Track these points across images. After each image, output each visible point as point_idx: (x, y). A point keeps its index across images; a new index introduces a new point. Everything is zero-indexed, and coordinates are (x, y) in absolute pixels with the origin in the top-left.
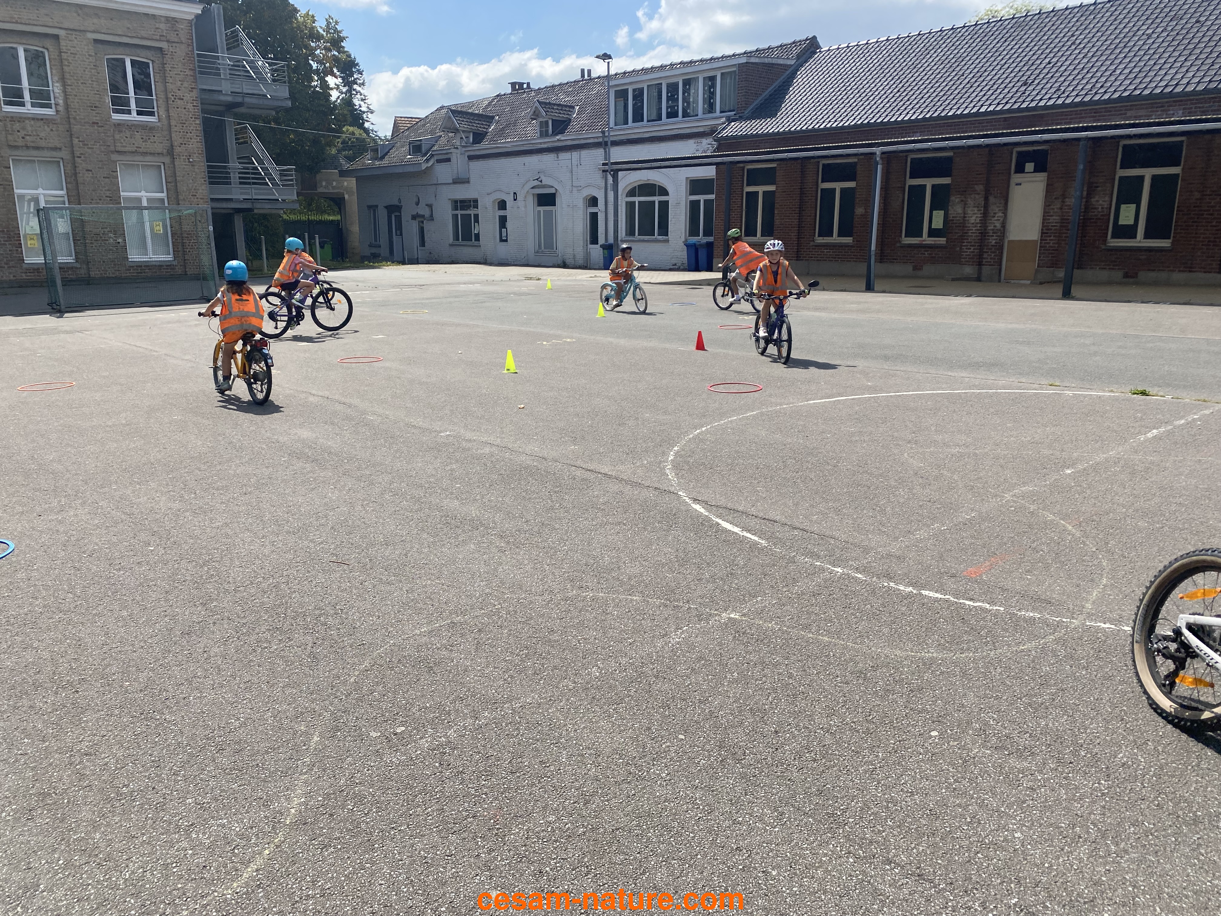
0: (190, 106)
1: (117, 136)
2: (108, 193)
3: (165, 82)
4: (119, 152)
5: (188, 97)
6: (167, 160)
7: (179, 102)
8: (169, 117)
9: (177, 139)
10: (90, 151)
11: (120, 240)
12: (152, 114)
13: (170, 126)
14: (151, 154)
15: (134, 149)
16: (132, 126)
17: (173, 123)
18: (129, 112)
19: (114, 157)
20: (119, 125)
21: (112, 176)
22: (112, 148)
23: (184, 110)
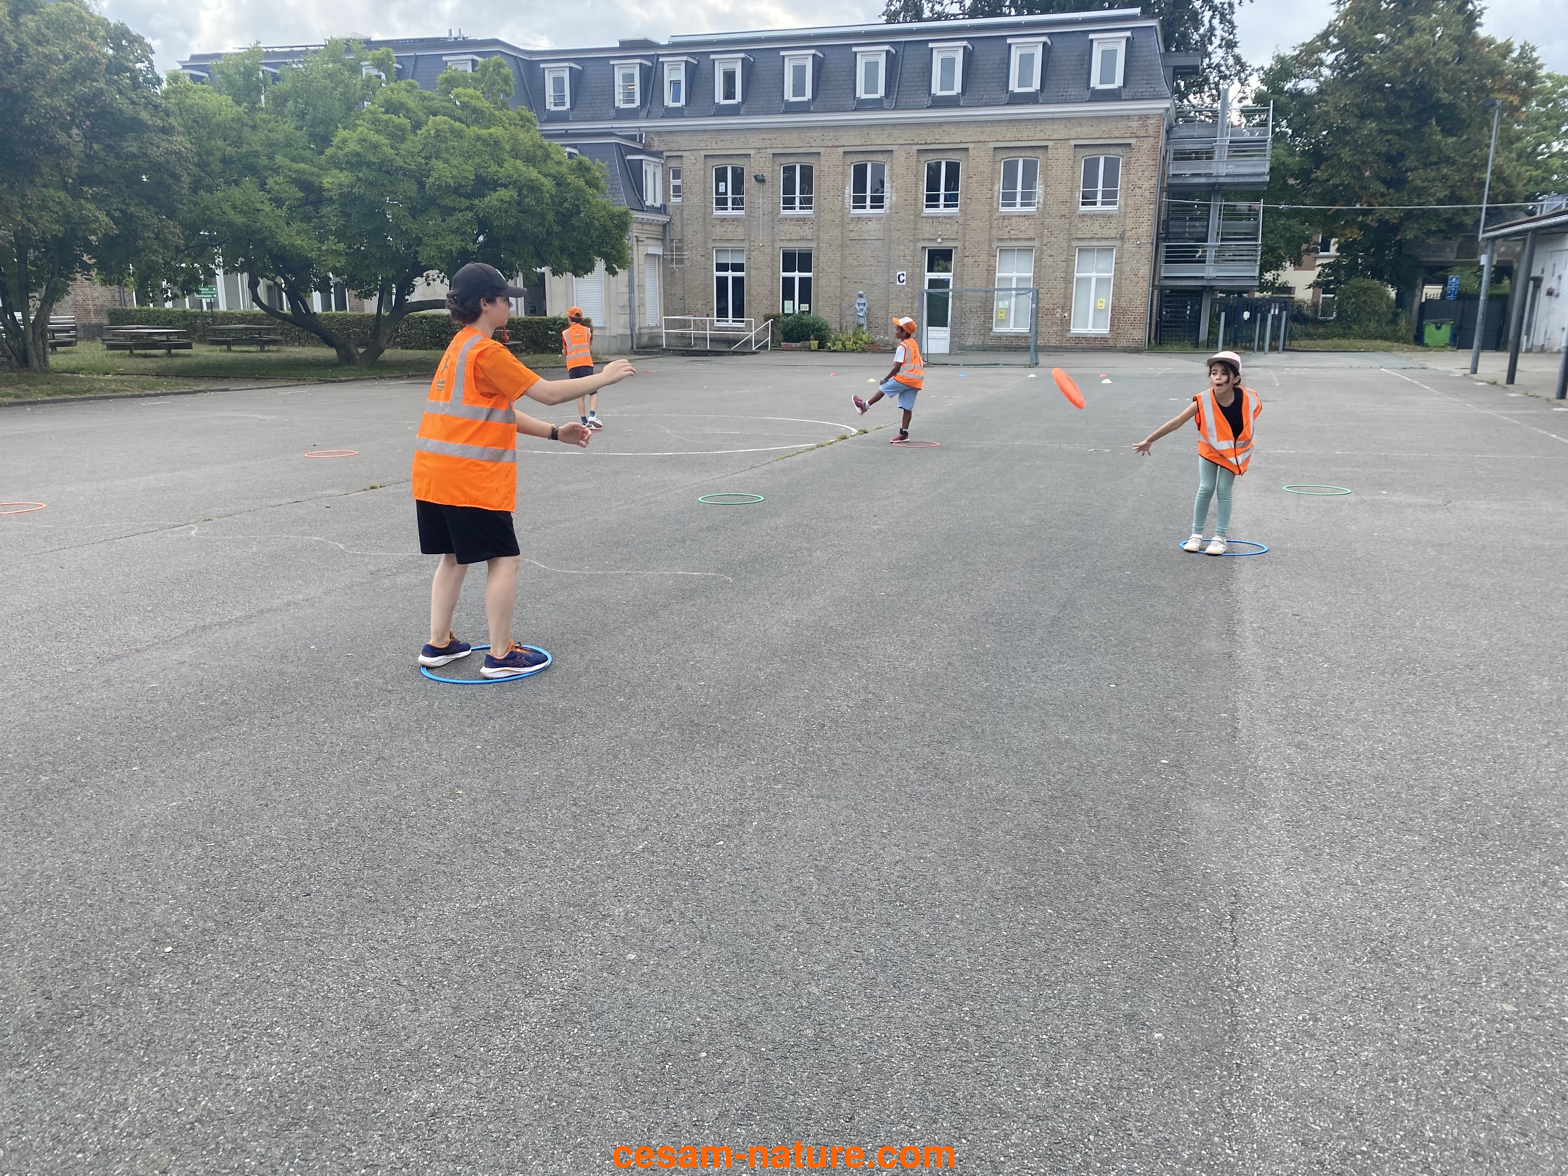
0: (1147, 193)
1: (1080, 226)
2: (1063, 275)
3: (1130, 174)
4: (1079, 239)
6: (1119, 243)
7: (1138, 190)
8: (1126, 205)
9: (1129, 223)
10: (1054, 239)
11: (1066, 315)
12: (1114, 203)
13: (1126, 213)
14: (1105, 239)
15: (1091, 236)
16: (1093, 216)
17: (1129, 210)
18: (1094, 204)
19: (1075, 244)
20: (1083, 215)
21: (1069, 262)
22: (1074, 236)
23: (1141, 198)
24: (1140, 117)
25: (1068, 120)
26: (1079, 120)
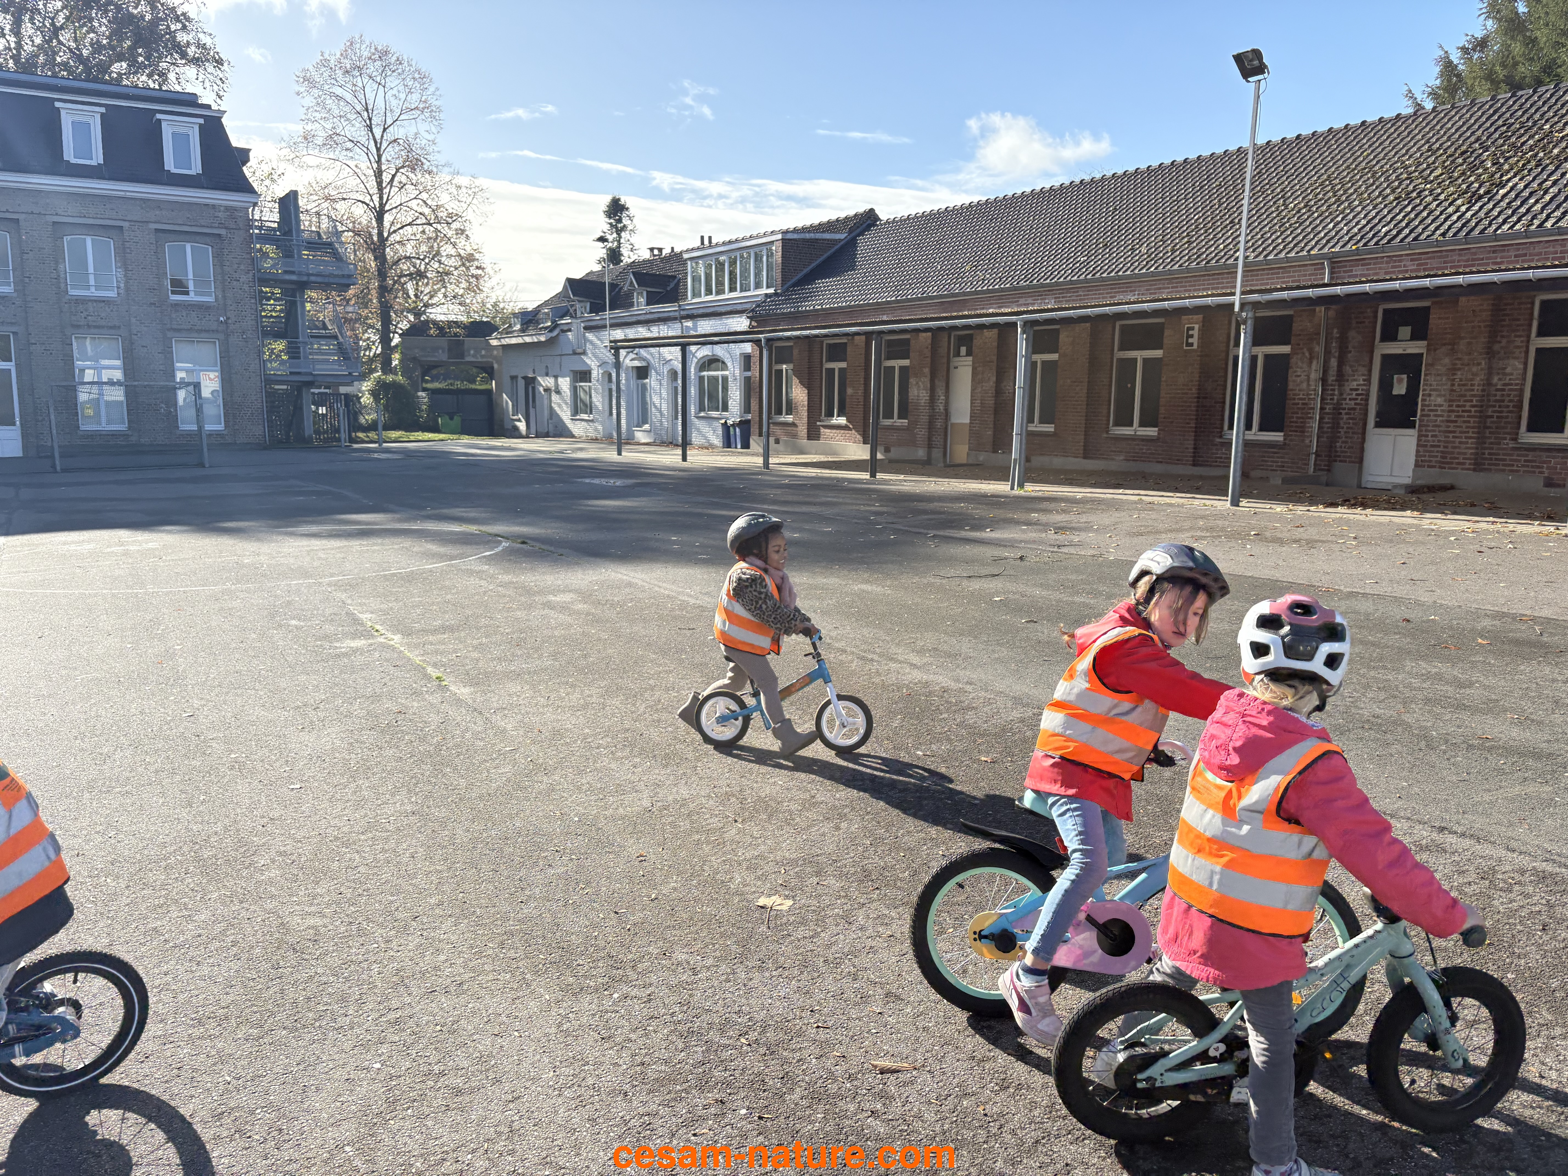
0: (246, 287)
1: (174, 316)
2: (162, 367)
3: (222, 266)
5: (244, 278)
6: (222, 336)
7: (235, 282)
8: (224, 297)
9: (231, 316)
10: (145, 329)
11: (172, 409)
12: (210, 294)
13: (225, 305)
14: (206, 331)
15: (189, 327)
16: (190, 306)
17: (229, 302)
18: (187, 293)
19: (171, 334)
20: (176, 305)
21: (168, 352)
22: (168, 326)
23: (240, 291)
24: (227, 208)
25: (145, 202)
26: (159, 204)
